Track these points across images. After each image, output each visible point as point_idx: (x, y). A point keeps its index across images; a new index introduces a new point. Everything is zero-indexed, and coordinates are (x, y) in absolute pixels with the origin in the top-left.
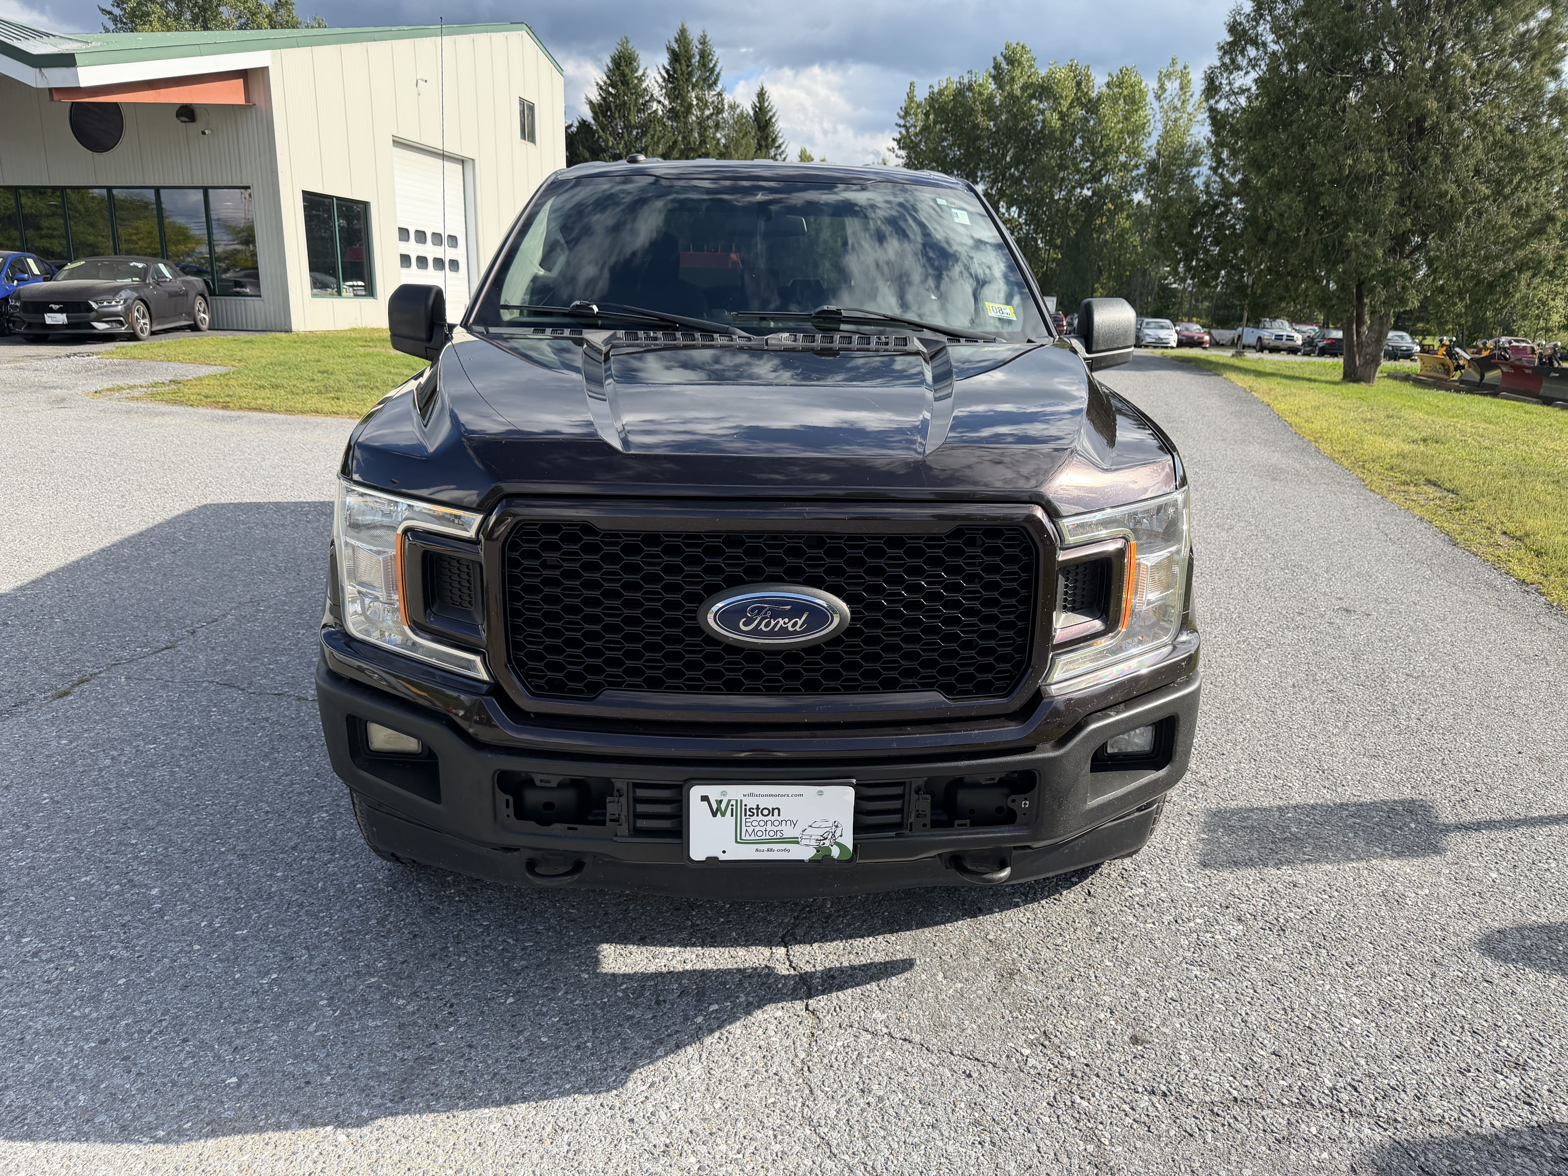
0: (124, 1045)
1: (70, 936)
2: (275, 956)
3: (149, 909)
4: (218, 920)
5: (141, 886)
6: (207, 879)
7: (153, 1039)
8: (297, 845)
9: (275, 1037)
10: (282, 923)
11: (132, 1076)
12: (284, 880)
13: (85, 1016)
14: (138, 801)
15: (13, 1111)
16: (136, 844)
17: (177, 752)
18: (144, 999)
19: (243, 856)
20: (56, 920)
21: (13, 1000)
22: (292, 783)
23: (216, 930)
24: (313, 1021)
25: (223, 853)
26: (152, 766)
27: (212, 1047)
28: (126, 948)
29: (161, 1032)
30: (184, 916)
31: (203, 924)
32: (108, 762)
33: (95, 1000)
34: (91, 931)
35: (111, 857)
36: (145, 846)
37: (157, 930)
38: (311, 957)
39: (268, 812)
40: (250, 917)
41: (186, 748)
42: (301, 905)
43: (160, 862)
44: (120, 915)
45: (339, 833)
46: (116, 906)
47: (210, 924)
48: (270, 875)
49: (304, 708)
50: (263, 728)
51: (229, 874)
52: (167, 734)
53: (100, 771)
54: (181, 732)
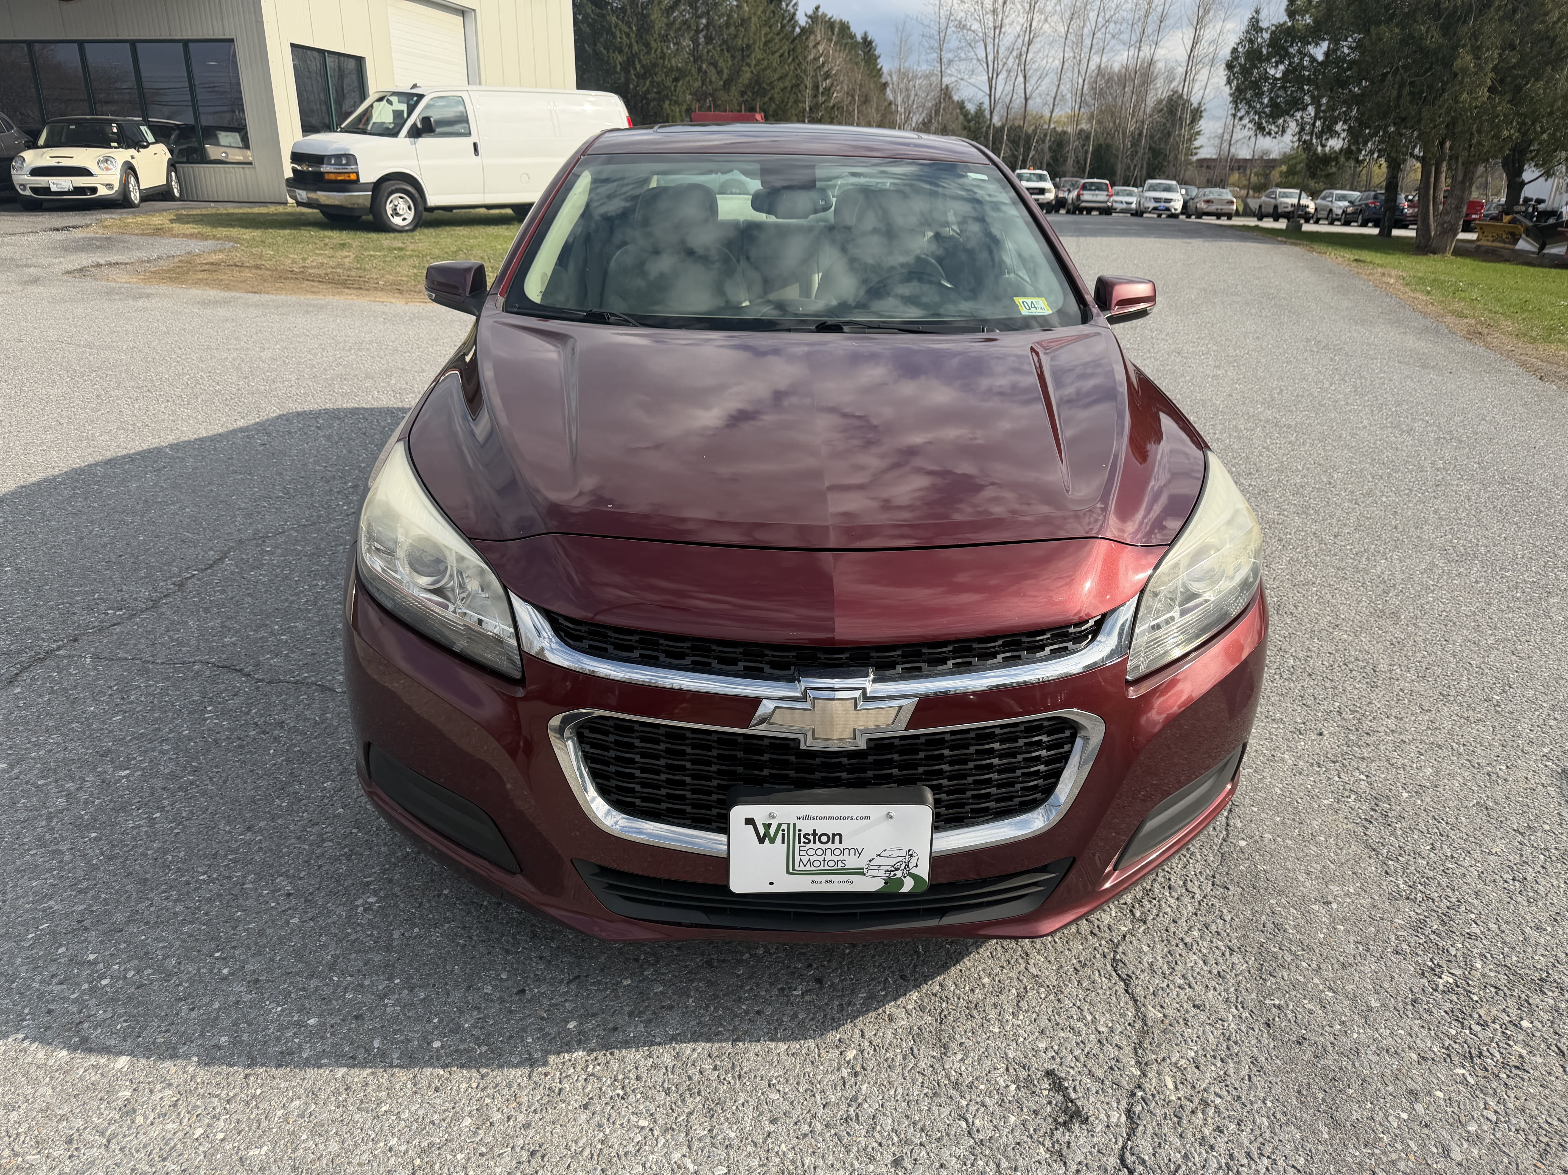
6: (202, 1034)
8: (335, 957)
14: (100, 875)
16: (95, 962)
17: (159, 784)
25: (225, 978)
26: (123, 809)
32: (61, 802)
36: (108, 966)
39: (289, 895)
41: (171, 777)
45: (396, 934)
48: (299, 1024)
49: (331, 705)
50: (276, 739)
51: (235, 1024)
52: (146, 752)
53: (49, 819)
54: (166, 747)
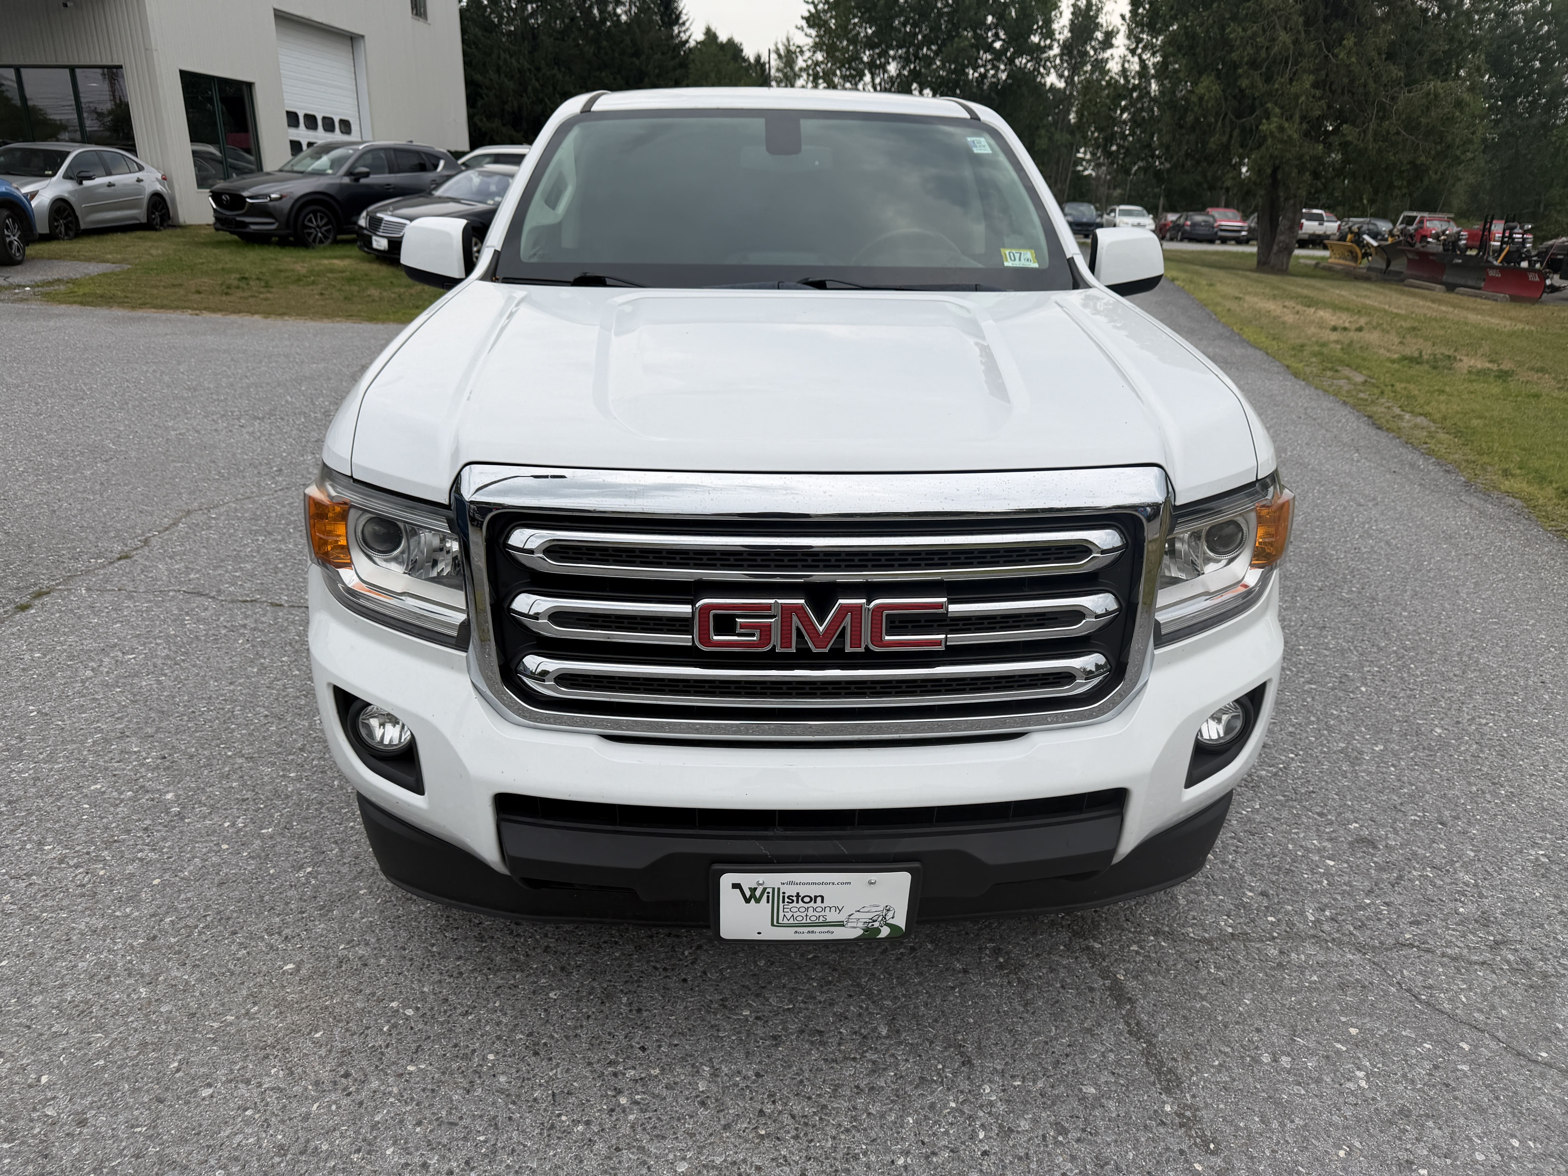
0: (173, 940)
1: (93, 842)
2: (305, 852)
3: (167, 813)
4: (240, 820)
5: (153, 791)
6: (220, 782)
7: (200, 933)
9: (322, 926)
10: (306, 819)
11: (188, 968)
12: (299, 779)
13: (128, 916)
14: (130, 710)
15: (77, 1006)
16: (139, 752)
17: (159, 662)
18: (183, 896)
19: (250, 759)
20: (75, 827)
21: (49, 903)
22: (285, 686)
23: (240, 830)
24: (357, 909)
25: (230, 757)
26: (136, 675)
27: (262, 938)
28: (154, 850)
29: (207, 927)
30: (205, 818)
31: (226, 825)
32: (89, 673)
33: (133, 899)
34: (113, 836)
35: (116, 765)
36: (149, 754)
37: (181, 832)
38: (342, 851)
39: (266, 716)
40: (272, 816)
41: (168, 657)
42: (321, 803)
43: (168, 768)
44: (139, 820)
46: (135, 811)
47: (233, 825)
48: (283, 776)
49: (280, 614)
50: (243, 635)
51: (242, 777)
52: (145, 644)
53: (83, 682)
54: (158, 641)
